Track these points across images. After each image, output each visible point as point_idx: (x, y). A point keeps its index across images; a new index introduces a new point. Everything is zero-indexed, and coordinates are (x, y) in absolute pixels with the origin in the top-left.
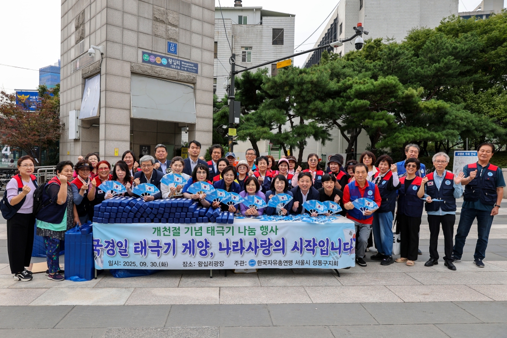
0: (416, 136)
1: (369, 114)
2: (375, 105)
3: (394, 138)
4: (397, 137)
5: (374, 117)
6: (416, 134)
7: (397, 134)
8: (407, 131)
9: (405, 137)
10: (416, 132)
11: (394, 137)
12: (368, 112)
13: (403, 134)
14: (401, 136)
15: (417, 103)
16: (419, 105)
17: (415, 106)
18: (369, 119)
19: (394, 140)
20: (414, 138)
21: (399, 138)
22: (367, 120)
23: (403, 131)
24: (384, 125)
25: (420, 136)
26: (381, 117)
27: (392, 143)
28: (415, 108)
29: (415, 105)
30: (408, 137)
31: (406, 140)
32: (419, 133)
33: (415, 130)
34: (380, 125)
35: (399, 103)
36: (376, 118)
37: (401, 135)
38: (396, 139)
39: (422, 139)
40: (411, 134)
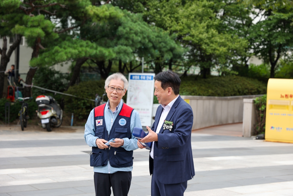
0: (80, 52)
1: (21, 18)
2: (32, 6)
3: (54, 54)
4: (57, 52)
5: (27, 22)
6: (80, 49)
7: (57, 48)
8: (70, 45)
9: (66, 53)
10: (81, 46)
11: (53, 51)
12: (20, 15)
13: (65, 48)
14: (62, 51)
15: (84, 8)
16: (87, 11)
17: (83, 12)
18: (21, 24)
19: (53, 56)
20: (78, 54)
21: (60, 54)
22: (17, 26)
23: (65, 44)
24: (39, 35)
25: (86, 52)
26: (36, 24)
27: (51, 60)
28: (83, 15)
29: (82, 10)
30: (70, 52)
31: (67, 56)
32: (84, 49)
33: (81, 43)
34: (35, 35)
35: (63, 6)
36: (29, 24)
37: (63, 49)
38: (56, 54)
39: (88, 55)
40: (75, 48)
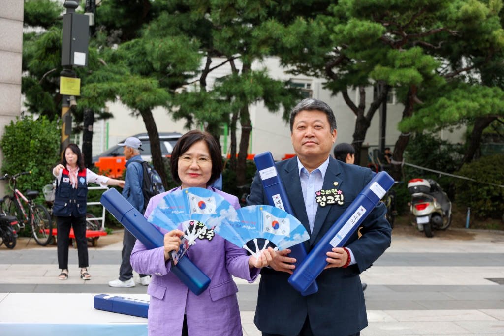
0: (482, 106)
1: (385, 55)
2: (403, 36)
3: (437, 110)
4: (443, 106)
5: (394, 60)
6: (483, 101)
7: (442, 100)
8: (466, 94)
9: (458, 108)
10: (485, 96)
11: (437, 106)
12: (383, 50)
13: (456, 101)
14: (451, 105)
15: (490, 33)
16: (494, 38)
17: (487, 40)
18: (384, 65)
19: (436, 115)
20: (479, 109)
21: (448, 110)
22: (378, 68)
23: (457, 94)
24: (413, 79)
25: (493, 106)
26: (408, 62)
27: (432, 120)
28: (488, 45)
29: (487, 37)
30: (465, 107)
31: (461, 114)
32: (490, 100)
33: (484, 92)
34: (405, 80)
35: (454, 32)
36: (398, 63)
37: (452, 102)
38: (441, 111)
39: (496, 111)
40: (473, 100)
